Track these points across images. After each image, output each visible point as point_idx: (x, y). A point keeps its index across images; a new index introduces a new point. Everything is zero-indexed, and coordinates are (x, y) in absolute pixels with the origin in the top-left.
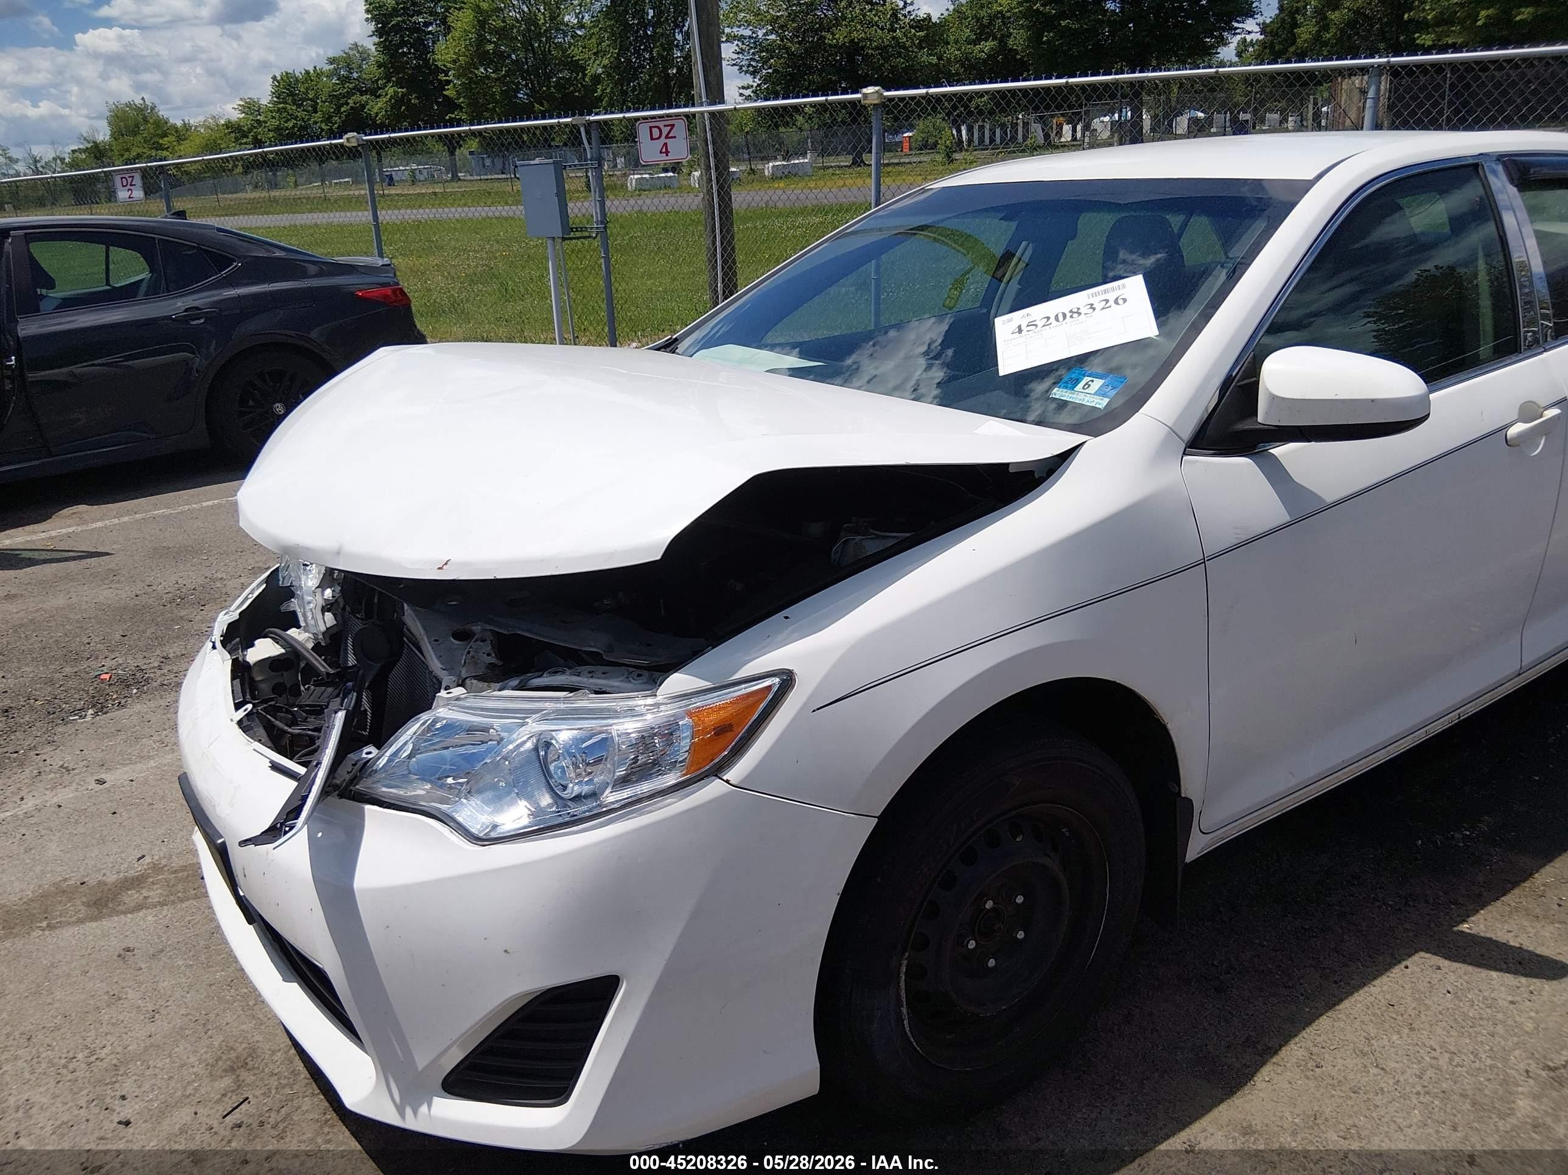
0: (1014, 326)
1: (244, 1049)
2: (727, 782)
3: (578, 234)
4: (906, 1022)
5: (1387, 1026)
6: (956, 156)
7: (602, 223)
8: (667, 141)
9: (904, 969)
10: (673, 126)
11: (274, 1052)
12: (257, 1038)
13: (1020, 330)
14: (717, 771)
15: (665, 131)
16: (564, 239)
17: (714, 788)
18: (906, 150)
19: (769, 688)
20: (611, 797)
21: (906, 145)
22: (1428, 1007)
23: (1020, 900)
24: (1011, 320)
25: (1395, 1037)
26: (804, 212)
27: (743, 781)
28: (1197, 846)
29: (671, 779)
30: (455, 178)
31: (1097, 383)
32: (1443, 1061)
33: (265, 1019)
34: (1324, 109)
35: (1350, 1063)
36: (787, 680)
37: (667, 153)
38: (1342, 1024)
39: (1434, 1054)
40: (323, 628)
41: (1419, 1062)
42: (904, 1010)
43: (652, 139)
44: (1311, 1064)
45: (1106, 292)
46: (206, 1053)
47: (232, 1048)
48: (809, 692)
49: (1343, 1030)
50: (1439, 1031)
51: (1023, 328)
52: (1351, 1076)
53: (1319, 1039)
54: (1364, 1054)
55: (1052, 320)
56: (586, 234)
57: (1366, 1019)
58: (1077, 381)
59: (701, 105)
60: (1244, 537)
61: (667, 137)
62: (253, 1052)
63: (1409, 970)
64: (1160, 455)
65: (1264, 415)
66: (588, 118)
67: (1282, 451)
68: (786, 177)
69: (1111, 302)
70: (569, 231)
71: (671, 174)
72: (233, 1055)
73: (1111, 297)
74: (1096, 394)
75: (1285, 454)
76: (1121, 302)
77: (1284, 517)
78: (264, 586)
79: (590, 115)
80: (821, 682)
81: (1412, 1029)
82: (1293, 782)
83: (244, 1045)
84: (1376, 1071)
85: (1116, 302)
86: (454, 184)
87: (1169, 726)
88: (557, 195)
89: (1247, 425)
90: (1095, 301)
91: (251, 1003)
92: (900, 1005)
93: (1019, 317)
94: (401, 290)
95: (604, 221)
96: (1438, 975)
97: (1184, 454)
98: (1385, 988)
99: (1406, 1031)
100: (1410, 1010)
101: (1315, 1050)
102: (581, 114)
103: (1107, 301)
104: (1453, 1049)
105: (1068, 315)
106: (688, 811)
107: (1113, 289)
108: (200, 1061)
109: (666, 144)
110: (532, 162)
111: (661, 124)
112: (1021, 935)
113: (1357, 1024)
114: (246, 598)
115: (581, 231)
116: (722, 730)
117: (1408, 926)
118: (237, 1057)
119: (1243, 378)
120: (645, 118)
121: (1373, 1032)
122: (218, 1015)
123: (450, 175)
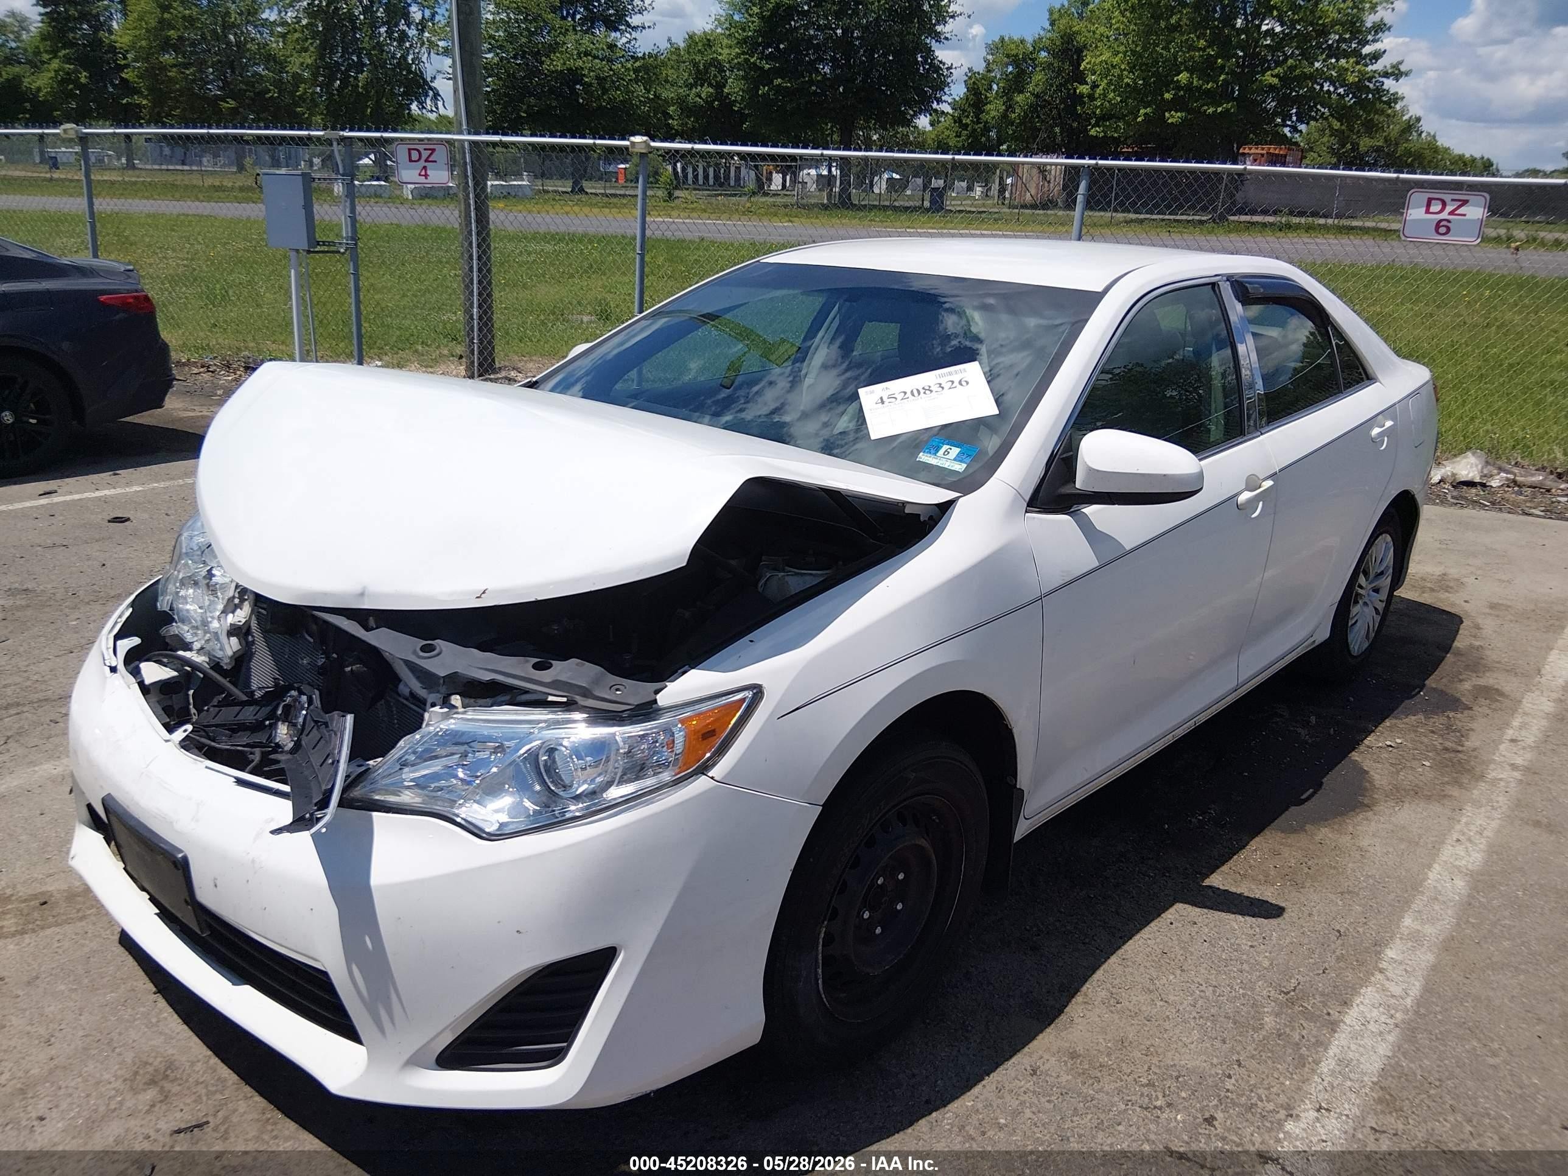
0: (877, 398)
1: (161, 1062)
2: (712, 778)
3: (326, 249)
4: (820, 982)
5: (1164, 969)
6: (677, 193)
7: (353, 239)
8: (427, 164)
9: (822, 935)
10: (433, 150)
11: (193, 1064)
12: (170, 1052)
13: (883, 402)
14: (704, 769)
15: (425, 154)
16: (309, 252)
17: (701, 784)
18: (622, 182)
19: (743, 700)
20: (615, 793)
21: (621, 177)
22: (1192, 954)
23: (901, 876)
24: (872, 392)
25: (1171, 977)
26: (535, 237)
27: (725, 777)
28: (1022, 829)
29: (666, 776)
30: (131, 166)
31: (955, 451)
32: (1209, 992)
33: (174, 1035)
34: (1009, 181)
35: (1141, 998)
36: (757, 692)
37: (426, 176)
38: (1130, 970)
39: (1201, 988)
40: (230, 653)
41: (1192, 995)
42: (820, 971)
43: (411, 160)
44: (1112, 1001)
45: (950, 374)
46: (120, 1069)
47: (146, 1063)
48: (774, 704)
49: (1132, 974)
50: (1203, 971)
51: (885, 399)
52: (1144, 1008)
53: (1116, 982)
54: (1151, 992)
55: (909, 394)
56: (332, 248)
57: (1148, 964)
58: (937, 449)
59: (461, 133)
60: (1068, 579)
61: (426, 161)
62: (170, 1065)
63: (1173, 926)
64: (1010, 513)
65: (1080, 482)
66: (341, 133)
67: (1091, 510)
68: (505, 197)
69: (956, 384)
70: (315, 245)
71: (383, 183)
72: (150, 1069)
73: (956, 378)
74: (955, 459)
75: (1094, 513)
76: (964, 383)
77: (1096, 564)
78: (131, 610)
79: (343, 130)
80: (783, 695)
81: (1183, 971)
82: (1087, 776)
83: (159, 1059)
84: (1162, 1003)
85: (960, 383)
86: (130, 172)
87: (1014, 731)
88: (305, 207)
89: (1066, 490)
90: (943, 381)
91: (154, 1020)
92: (817, 967)
93: (879, 389)
94: (146, 298)
95: (355, 238)
96: (1195, 928)
97: (1026, 512)
98: (1158, 940)
99: (1178, 972)
100: (1179, 957)
101: (1114, 991)
102: (334, 128)
103: (953, 382)
104: (1214, 983)
105: (922, 391)
106: (682, 803)
107: (956, 372)
108: (116, 1077)
109: (425, 168)
110: (278, 172)
111: (421, 147)
112: (899, 907)
113: (1142, 969)
114: (116, 623)
115: (329, 245)
116: (708, 734)
117: (1166, 892)
118: (156, 1071)
119: (1064, 453)
120: (402, 139)
121: (1154, 974)
122: (120, 1034)
123: (124, 160)
